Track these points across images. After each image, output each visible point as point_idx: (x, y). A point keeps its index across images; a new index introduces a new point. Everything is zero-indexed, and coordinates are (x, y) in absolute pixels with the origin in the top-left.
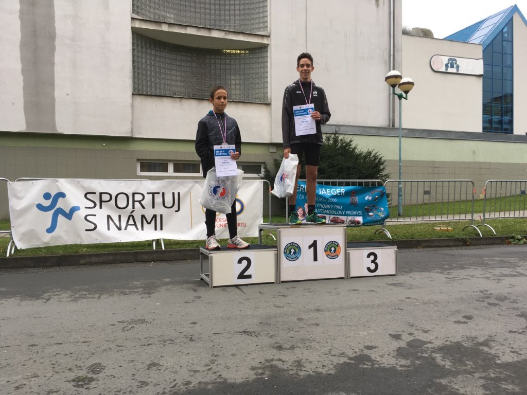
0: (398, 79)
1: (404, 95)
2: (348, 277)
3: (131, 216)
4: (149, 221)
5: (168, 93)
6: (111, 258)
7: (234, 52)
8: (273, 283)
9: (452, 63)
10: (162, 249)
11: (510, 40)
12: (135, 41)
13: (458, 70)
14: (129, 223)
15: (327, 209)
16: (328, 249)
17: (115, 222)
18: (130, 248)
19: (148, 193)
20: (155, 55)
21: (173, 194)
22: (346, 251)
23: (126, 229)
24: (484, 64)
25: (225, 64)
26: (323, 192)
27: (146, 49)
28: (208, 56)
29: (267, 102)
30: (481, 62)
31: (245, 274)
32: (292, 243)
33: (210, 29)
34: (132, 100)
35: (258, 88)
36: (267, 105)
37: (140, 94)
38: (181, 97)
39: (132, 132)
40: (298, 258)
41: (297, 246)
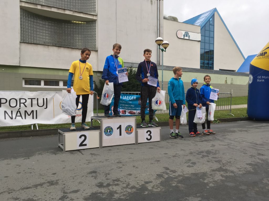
0: (161, 42)
1: (164, 50)
2: (137, 143)
3: (18, 111)
4: (29, 114)
5: (41, 43)
6: (7, 135)
7: (77, 22)
8: (98, 148)
9: (187, 34)
10: (37, 129)
11: (213, 24)
12: (22, 13)
13: (189, 38)
14: (17, 115)
15: (126, 107)
16: (127, 129)
17: (9, 114)
18: (18, 129)
19: (28, 99)
20: (34, 22)
21: (44, 99)
22: (136, 130)
23: (15, 118)
24: (201, 36)
25: (73, 28)
26: (125, 98)
27: (28, 18)
28: (63, 24)
29: (96, 49)
30: (200, 35)
31: (83, 144)
32: (109, 127)
33: (64, 9)
34: (20, 45)
35: (91, 42)
36: (96, 51)
37: (24, 43)
38: (48, 45)
39: (20, 63)
40: (111, 134)
41: (111, 128)
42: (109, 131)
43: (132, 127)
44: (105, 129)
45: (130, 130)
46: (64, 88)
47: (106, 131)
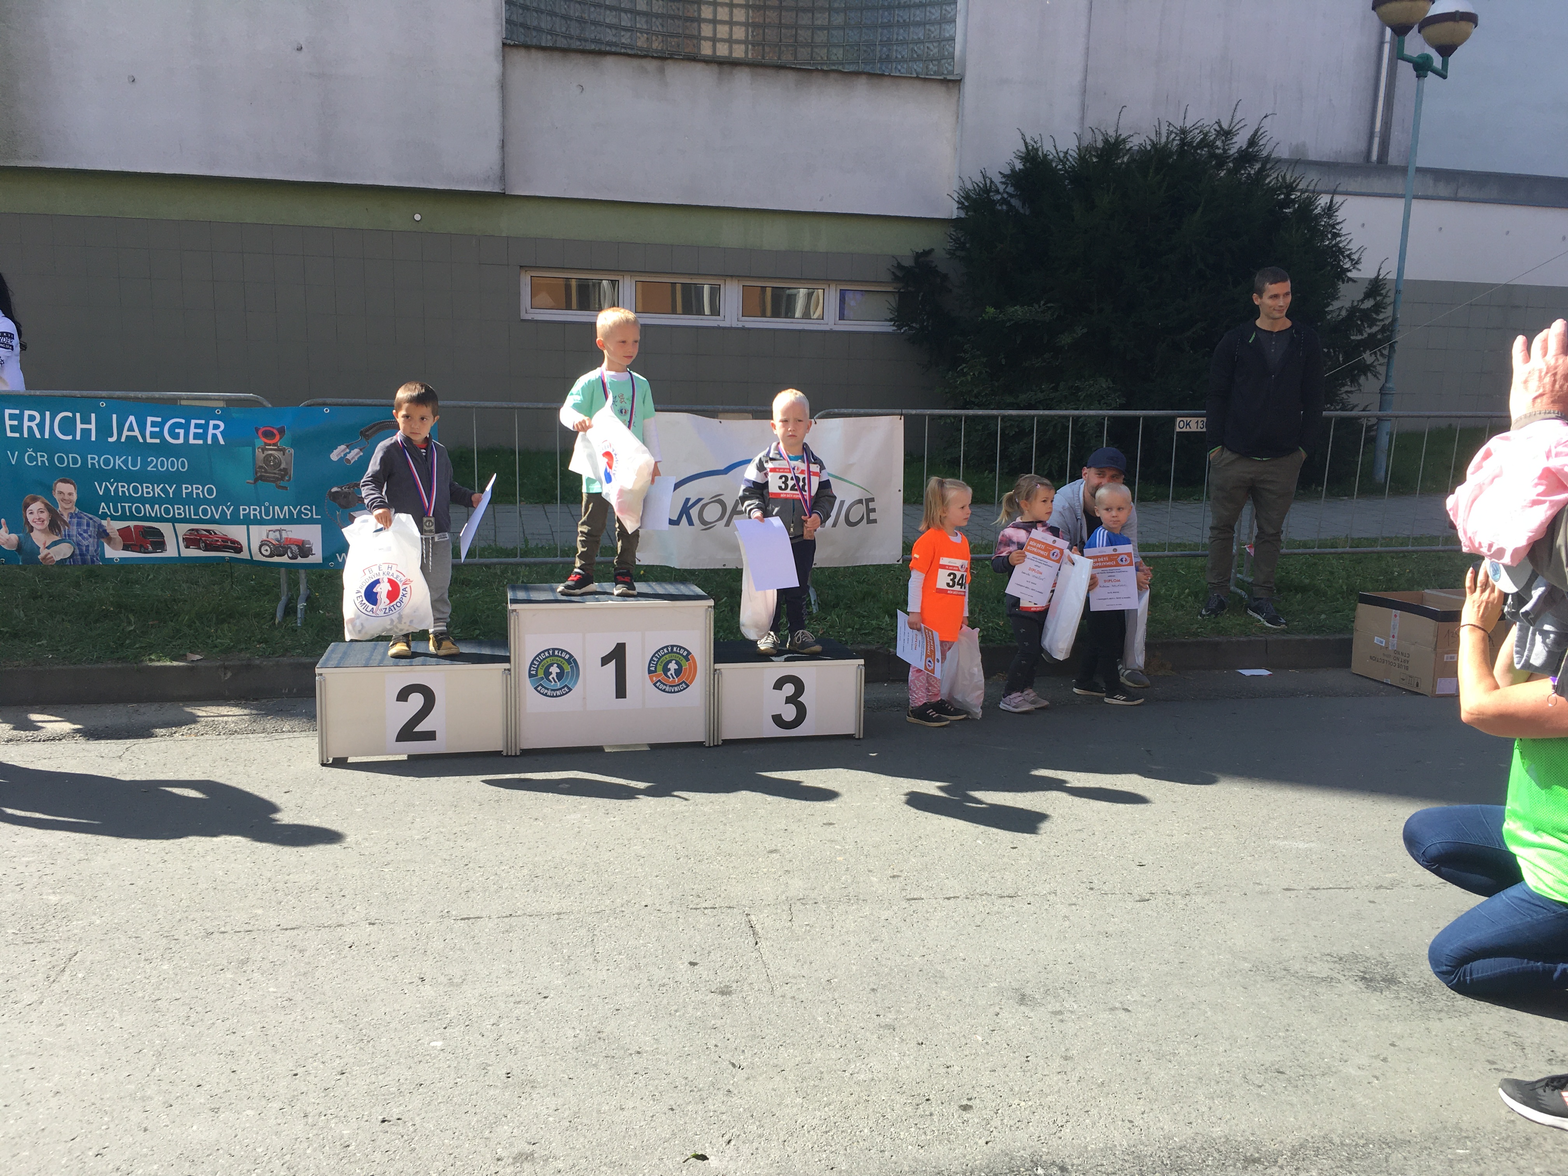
1: (1436, 61)
8: (498, 753)
16: (660, 668)
29: (952, 73)
31: (419, 729)
32: (554, 649)
34: (504, 66)
35: (922, 24)
36: (951, 85)
37: (527, 47)
38: (662, 58)
39: (503, 178)
40: (570, 690)
41: (567, 657)
42: (554, 670)
43: (689, 653)
44: (532, 663)
45: (678, 672)
46: (749, 329)
47: (537, 668)
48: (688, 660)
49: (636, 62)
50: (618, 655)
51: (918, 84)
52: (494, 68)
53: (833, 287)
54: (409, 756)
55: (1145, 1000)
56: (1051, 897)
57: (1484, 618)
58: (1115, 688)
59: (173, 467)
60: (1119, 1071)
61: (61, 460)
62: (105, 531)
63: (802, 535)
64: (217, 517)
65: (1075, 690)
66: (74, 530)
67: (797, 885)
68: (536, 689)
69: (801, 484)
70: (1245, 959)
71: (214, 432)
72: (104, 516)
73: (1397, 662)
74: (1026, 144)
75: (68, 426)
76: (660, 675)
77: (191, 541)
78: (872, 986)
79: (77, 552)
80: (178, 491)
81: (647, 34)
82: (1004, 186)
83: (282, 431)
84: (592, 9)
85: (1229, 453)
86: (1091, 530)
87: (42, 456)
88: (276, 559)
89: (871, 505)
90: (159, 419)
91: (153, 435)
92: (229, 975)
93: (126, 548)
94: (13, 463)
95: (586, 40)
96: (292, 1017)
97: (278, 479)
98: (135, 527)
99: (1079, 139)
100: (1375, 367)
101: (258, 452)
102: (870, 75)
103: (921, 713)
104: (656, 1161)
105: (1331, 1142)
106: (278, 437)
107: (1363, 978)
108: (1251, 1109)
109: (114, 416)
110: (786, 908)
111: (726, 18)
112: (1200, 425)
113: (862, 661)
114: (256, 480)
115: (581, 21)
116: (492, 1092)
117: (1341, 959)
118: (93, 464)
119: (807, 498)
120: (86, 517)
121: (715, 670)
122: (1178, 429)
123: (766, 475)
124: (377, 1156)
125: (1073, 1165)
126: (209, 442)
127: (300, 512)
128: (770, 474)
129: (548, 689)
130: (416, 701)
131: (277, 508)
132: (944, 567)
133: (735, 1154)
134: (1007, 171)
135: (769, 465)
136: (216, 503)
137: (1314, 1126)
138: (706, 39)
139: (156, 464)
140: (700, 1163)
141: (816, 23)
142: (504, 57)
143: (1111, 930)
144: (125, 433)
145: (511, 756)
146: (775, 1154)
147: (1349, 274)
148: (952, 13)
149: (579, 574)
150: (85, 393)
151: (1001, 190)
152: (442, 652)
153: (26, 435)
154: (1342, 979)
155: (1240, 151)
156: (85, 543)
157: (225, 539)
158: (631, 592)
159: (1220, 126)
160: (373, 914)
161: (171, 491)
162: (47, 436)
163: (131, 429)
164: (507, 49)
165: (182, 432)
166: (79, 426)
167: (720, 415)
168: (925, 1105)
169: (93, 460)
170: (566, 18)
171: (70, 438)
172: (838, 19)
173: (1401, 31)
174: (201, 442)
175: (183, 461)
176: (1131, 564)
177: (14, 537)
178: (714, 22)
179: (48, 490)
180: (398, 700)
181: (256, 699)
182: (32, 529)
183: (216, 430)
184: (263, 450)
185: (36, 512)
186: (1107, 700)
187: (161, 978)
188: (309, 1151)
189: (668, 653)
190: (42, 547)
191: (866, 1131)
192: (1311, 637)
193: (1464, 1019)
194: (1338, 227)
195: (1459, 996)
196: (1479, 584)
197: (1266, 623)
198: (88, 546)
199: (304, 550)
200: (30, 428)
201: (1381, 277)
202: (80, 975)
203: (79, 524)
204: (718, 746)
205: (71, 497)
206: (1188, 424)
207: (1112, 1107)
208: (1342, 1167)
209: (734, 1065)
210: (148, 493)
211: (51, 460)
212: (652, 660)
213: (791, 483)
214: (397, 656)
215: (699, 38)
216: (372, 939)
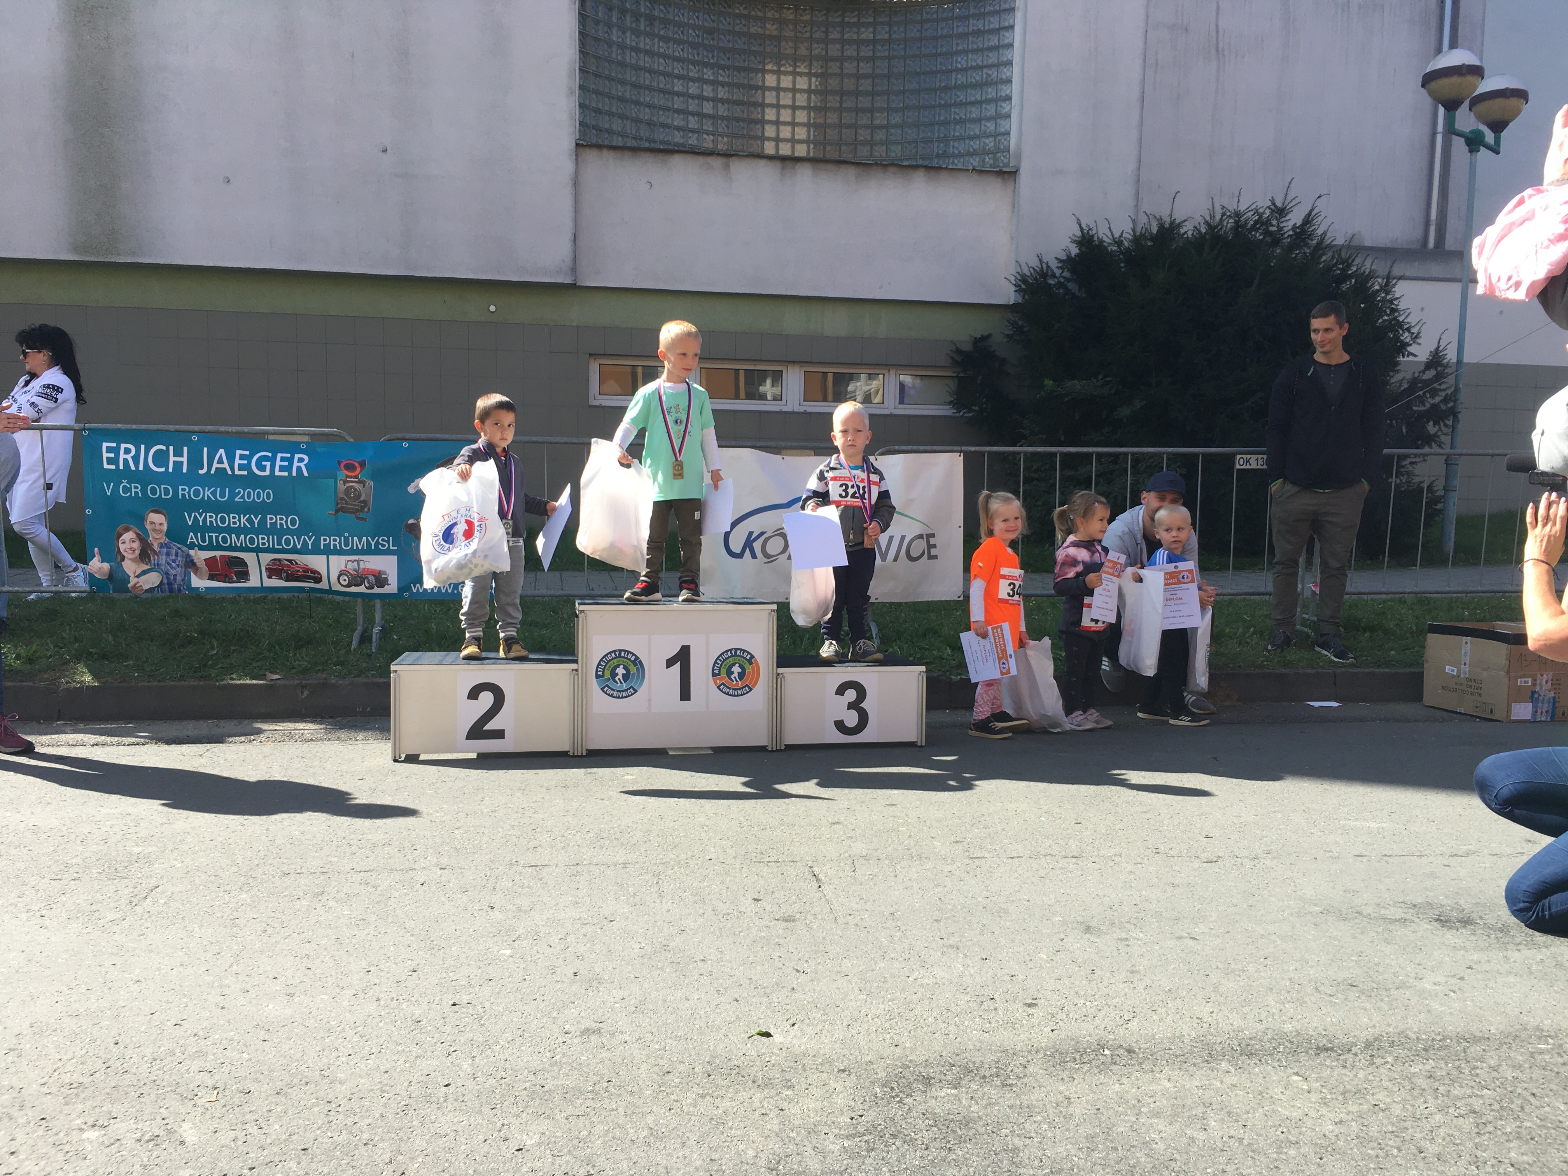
0: (1470, 80)
1: (1489, 137)
8: (565, 753)
16: (724, 672)
22: (774, 675)
29: (1008, 165)
32: (621, 651)
34: (577, 164)
35: (979, 120)
36: (1006, 176)
37: (600, 147)
38: (727, 155)
39: (574, 270)
40: (636, 691)
41: (633, 658)
42: (621, 671)
43: (752, 657)
44: (599, 664)
45: (741, 675)
46: (811, 413)
47: (604, 669)
48: (751, 663)
49: (701, 160)
50: (683, 657)
51: (975, 176)
52: (568, 166)
53: (893, 372)
54: (479, 755)
55: (1213, 932)
56: (1117, 859)
57: (1548, 551)
58: (1180, 709)
59: (259, 498)
60: (1186, 982)
61: (153, 491)
62: (192, 561)
63: (863, 543)
64: (299, 547)
65: (1139, 714)
66: (163, 559)
67: (859, 848)
68: (602, 689)
69: (861, 492)
70: (1316, 905)
71: (299, 464)
72: (192, 546)
73: (1469, 689)
74: (1082, 229)
75: (161, 458)
76: (724, 678)
77: (274, 570)
78: (935, 918)
79: (165, 581)
80: (263, 521)
81: (713, 135)
82: (1060, 271)
83: (362, 464)
84: (661, 113)
85: (1290, 485)
86: (1151, 552)
87: (136, 487)
88: (354, 589)
89: (932, 541)
90: (247, 453)
91: (241, 467)
92: (304, 902)
93: (211, 578)
94: (109, 494)
95: (655, 142)
96: (367, 931)
97: (357, 511)
98: (221, 556)
99: (1134, 222)
100: (1438, 437)
101: (340, 484)
102: (928, 168)
103: (984, 726)
104: (720, 1036)
105: (1407, 1037)
106: (359, 469)
107: (1437, 920)
108: (1324, 1012)
109: (205, 449)
110: (849, 862)
111: (789, 119)
112: (1260, 462)
113: (923, 668)
114: (337, 511)
115: (650, 124)
116: (559, 985)
117: (1415, 906)
118: (183, 495)
119: (867, 505)
120: (175, 546)
121: (778, 674)
122: (1238, 467)
123: (827, 484)
124: (448, 1029)
125: (1140, 1049)
126: (294, 474)
127: (377, 543)
128: (831, 483)
129: (614, 690)
130: (487, 699)
131: (356, 538)
132: (1004, 577)
133: (799, 1034)
134: (1063, 257)
135: (831, 474)
136: (298, 533)
137: (1389, 1025)
138: (769, 139)
139: (244, 495)
140: (764, 1039)
141: (875, 122)
142: (577, 155)
143: (1176, 882)
144: (215, 465)
145: (578, 756)
146: (839, 1034)
147: (1409, 349)
148: (1008, 109)
149: (645, 581)
150: (178, 427)
151: (1058, 275)
152: (513, 654)
153: (121, 467)
154: (1417, 920)
155: (1294, 227)
156: (173, 572)
157: (306, 570)
158: (696, 598)
159: (1274, 204)
160: (444, 861)
161: (256, 522)
162: (141, 468)
163: (220, 461)
164: (581, 150)
165: (268, 464)
166: (172, 459)
167: (784, 452)
168: (991, 1003)
169: (184, 491)
170: (636, 121)
171: (163, 470)
172: (896, 119)
173: (1452, 106)
174: (286, 474)
175: (268, 493)
176: (1192, 581)
177: (106, 566)
178: (777, 123)
179: (140, 520)
180: (469, 698)
181: (331, 717)
182: (123, 558)
183: (301, 463)
184: (345, 482)
185: (128, 542)
186: (1172, 722)
187: (240, 904)
188: (381, 1025)
189: (732, 656)
190: (132, 576)
191: (930, 1019)
192: (1381, 670)
193: (1544, 950)
194: (1395, 302)
195: (1537, 934)
196: (1540, 519)
197: (1333, 658)
198: (175, 576)
199: (380, 580)
200: (125, 460)
201: (1441, 349)
202: (162, 901)
203: (168, 554)
204: (781, 750)
205: (161, 527)
206: (1248, 461)
207: (1180, 1008)
208: (1418, 1055)
209: (798, 971)
210: (234, 523)
211: (144, 490)
212: (716, 662)
213: (851, 491)
214: (469, 658)
215: (763, 138)
216: (443, 879)
